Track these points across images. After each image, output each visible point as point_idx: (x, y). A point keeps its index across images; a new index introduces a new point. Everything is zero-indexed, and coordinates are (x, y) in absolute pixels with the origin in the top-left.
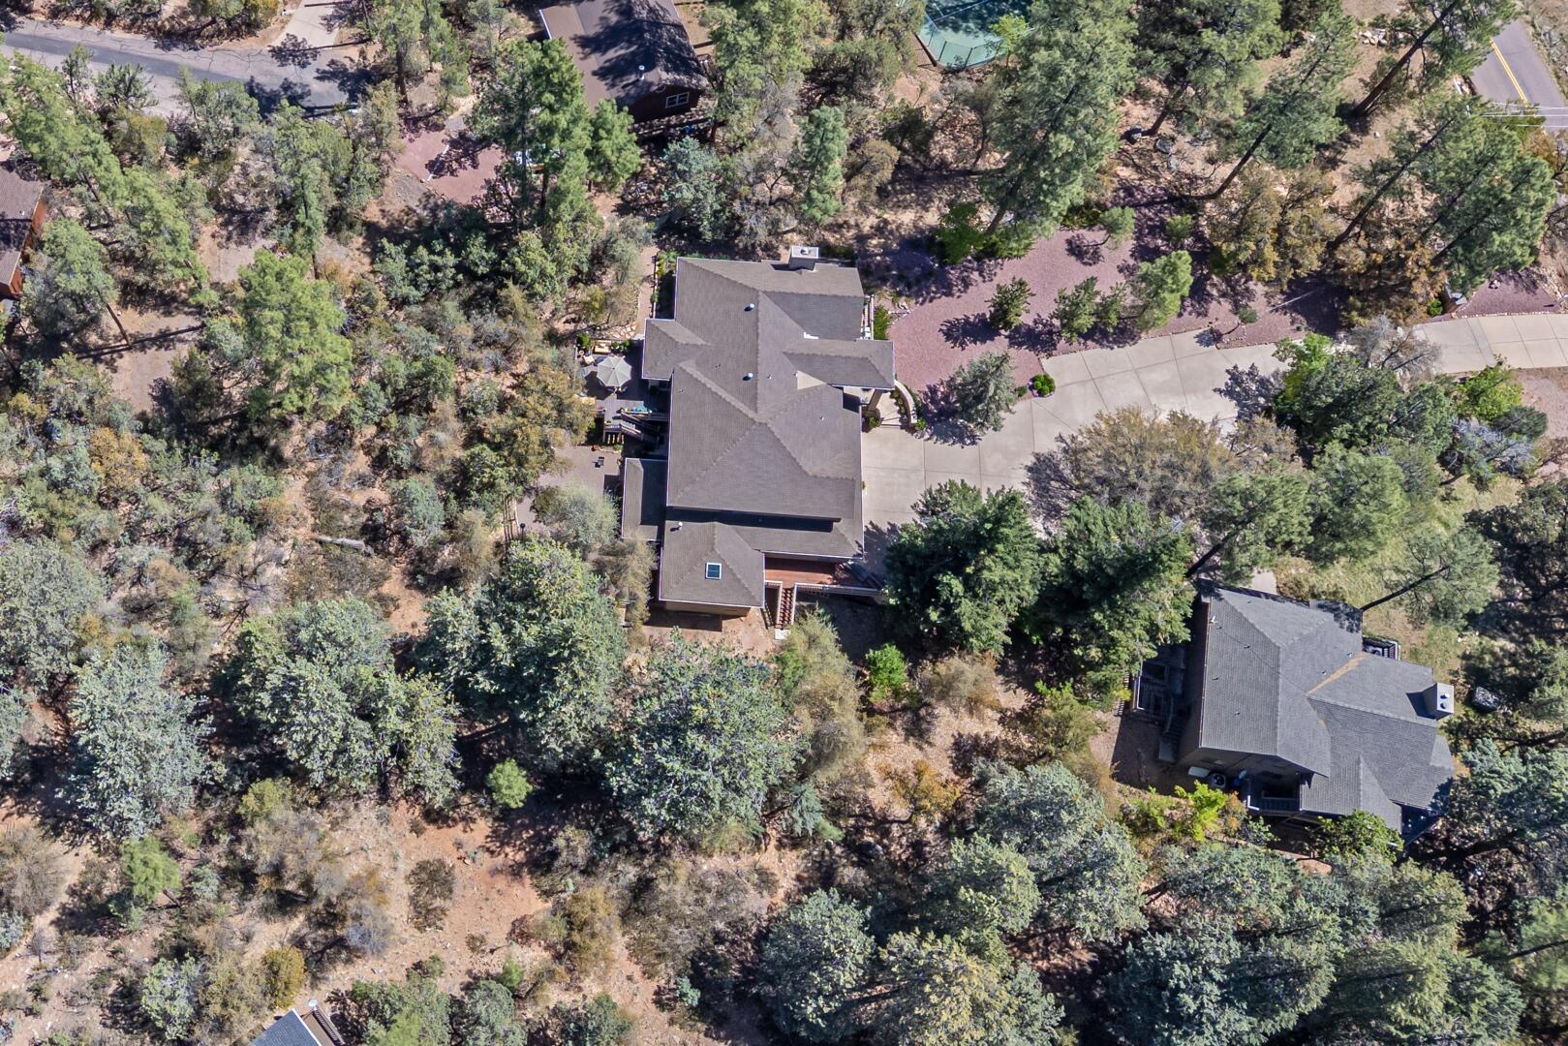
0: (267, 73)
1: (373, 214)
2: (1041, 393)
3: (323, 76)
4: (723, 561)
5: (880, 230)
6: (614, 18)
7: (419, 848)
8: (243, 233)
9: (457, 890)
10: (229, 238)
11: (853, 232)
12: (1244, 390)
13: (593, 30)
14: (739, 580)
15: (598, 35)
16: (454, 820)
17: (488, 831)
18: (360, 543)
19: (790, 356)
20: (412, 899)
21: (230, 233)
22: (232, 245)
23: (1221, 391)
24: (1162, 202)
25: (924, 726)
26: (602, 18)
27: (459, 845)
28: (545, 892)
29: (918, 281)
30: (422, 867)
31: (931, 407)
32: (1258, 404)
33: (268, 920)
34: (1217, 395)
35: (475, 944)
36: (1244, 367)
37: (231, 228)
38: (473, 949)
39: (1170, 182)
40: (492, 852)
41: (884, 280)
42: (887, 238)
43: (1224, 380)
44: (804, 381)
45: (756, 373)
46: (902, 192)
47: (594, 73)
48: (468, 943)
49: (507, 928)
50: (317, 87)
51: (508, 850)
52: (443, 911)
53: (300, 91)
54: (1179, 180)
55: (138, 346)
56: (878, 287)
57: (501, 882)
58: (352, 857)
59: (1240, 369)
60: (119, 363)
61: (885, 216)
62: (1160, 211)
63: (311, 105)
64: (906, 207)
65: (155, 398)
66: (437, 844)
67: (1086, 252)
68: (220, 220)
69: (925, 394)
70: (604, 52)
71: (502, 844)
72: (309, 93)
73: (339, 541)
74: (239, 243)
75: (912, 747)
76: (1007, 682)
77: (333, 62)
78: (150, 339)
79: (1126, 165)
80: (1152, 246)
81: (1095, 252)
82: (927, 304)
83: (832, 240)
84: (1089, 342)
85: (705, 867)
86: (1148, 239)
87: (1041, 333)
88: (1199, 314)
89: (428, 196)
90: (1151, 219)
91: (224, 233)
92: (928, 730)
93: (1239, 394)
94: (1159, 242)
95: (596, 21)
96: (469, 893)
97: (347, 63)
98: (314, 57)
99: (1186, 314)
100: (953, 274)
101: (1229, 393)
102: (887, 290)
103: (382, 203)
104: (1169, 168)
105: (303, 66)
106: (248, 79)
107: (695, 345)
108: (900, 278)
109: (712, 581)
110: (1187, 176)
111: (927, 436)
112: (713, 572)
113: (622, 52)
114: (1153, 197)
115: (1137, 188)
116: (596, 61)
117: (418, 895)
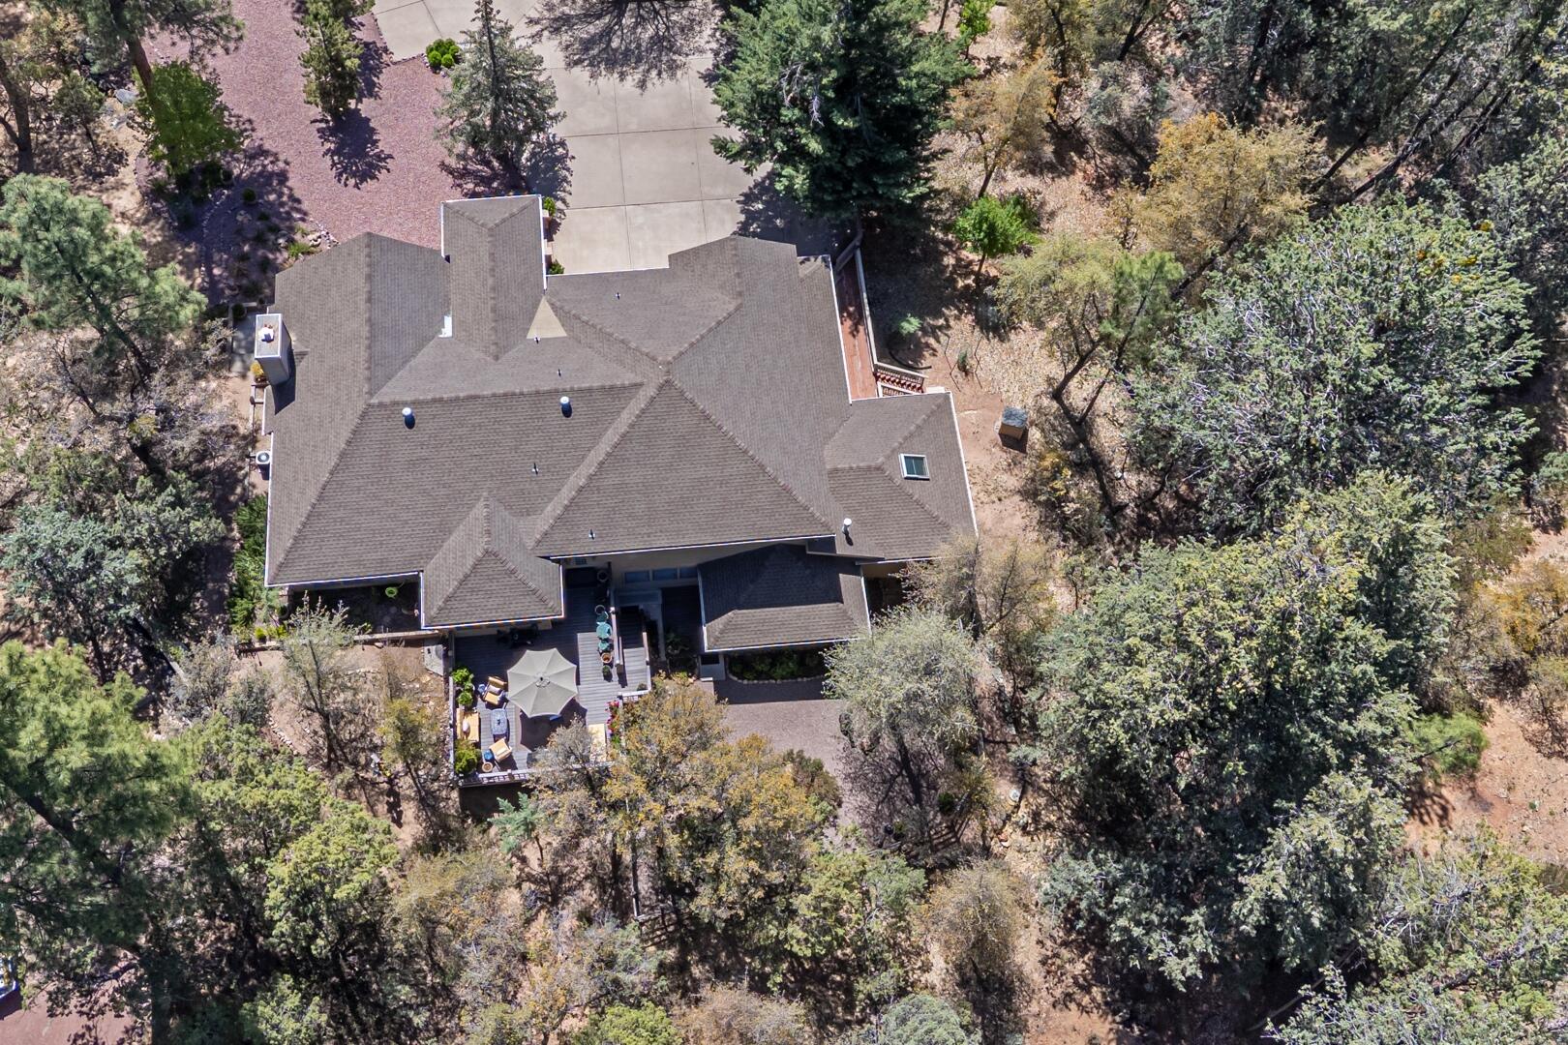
4: (895, 452)
19: (497, 353)
44: (546, 327)
45: (557, 393)
82: (305, 206)
100: (242, 170)
108: (258, 240)
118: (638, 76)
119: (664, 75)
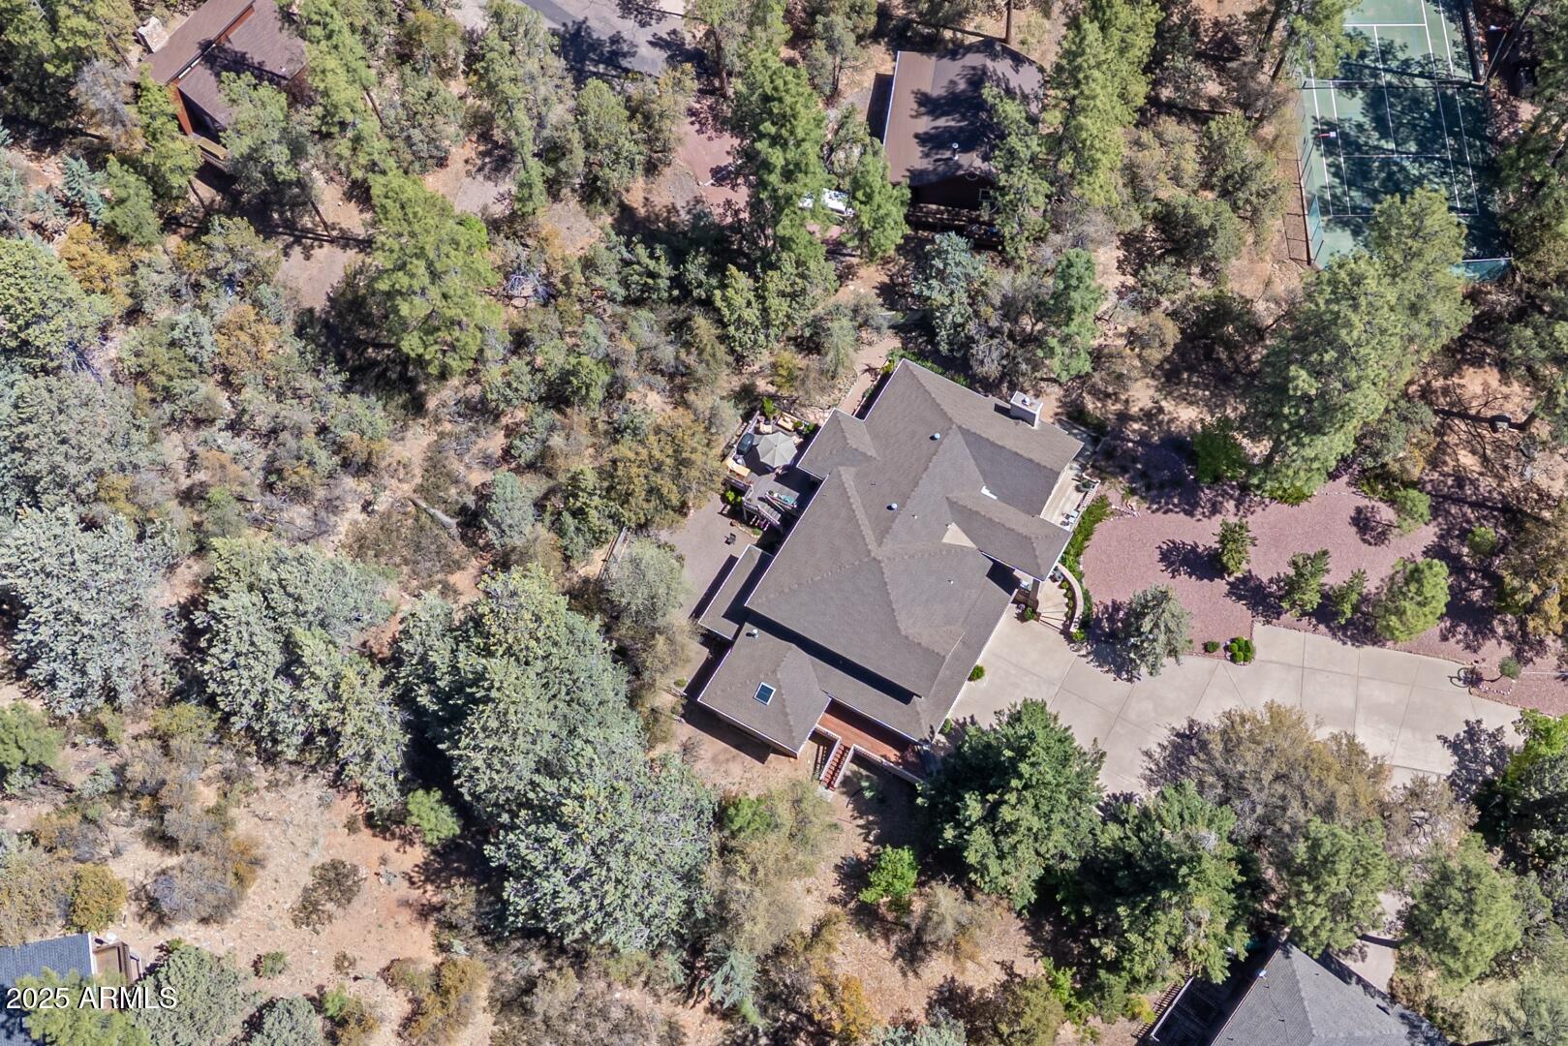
0: (603, 20)
1: (635, 199)
2: (1233, 659)
3: (657, 43)
4: (779, 688)
5: (1148, 416)
6: (962, 86)
7: (342, 845)
8: (496, 169)
9: (356, 903)
10: (480, 170)
11: (1118, 406)
12: (1475, 751)
13: (937, 91)
14: (786, 715)
15: (940, 98)
16: (393, 835)
17: (420, 861)
18: (452, 522)
19: (952, 504)
20: (306, 890)
21: (484, 165)
22: (480, 178)
23: (1445, 740)
24: (1492, 509)
25: (921, 953)
26: (952, 82)
27: (384, 861)
28: (440, 946)
29: (1162, 486)
30: (335, 865)
31: (1105, 624)
32: (1482, 772)
33: (148, 845)
34: (1439, 743)
35: (342, 963)
36: (1488, 726)
37: (487, 160)
38: (338, 967)
39: (1514, 490)
40: (413, 883)
41: (1124, 470)
42: (1151, 427)
43: (1456, 730)
44: (955, 536)
45: (902, 505)
46: (1197, 386)
47: (917, 136)
48: (337, 959)
49: (384, 963)
50: (645, 51)
51: (429, 887)
52: (330, 917)
53: (626, 49)
54: (1527, 491)
55: (342, 242)
56: (1114, 475)
57: (405, 916)
58: (270, 825)
59: (1483, 726)
60: (316, 252)
61: (1163, 403)
62: (1485, 518)
63: (629, 66)
64: (1191, 403)
65: (330, 299)
66: (365, 850)
67: (1373, 529)
68: (482, 148)
69: (1106, 607)
70: (937, 118)
71: (427, 880)
72: (634, 55)
73: (432, 511)
74: (488, 178)
75: (896, 969)
76: (1032, 947)
77: (674, 32)
78: (355, 240)
79: (1474, 452)
80: (1454, 551)
81: (1383, 533)
82: (1159, 514)
83: (1090, 406)
84: (1322, 627)
85: (618, 995)
86: (1454, 542)
87: (1271, 594)
88: (1468, 647)
89: (698, 201)
90: (1468, 521)
91: (479, 162)
92: (922, 960)
93: (1466, 752)
94: (1465, 550)
95: (945, 83)
96: (366, 911)
97: (688, 37)
98: (659, 20)
99: (1452, 641)
100: (1206, 494)
101: (1455, 747)
102: (1122, 483)
103: (650, 191)
104: (1522, 474)
105: (643, 24)
106: (581, 18)
107: (864, 454)
108: (1143, 475)
109: (759, 704)
110: (1539, 491)
111: (1084, 652)
112: (765, 694)
113: (953, 124)
114: (1485, 499)
115: (1472, 482)
116: (925, 124)
117: (314, 890)
118: (1157, 756)
119: (1148, 772)
